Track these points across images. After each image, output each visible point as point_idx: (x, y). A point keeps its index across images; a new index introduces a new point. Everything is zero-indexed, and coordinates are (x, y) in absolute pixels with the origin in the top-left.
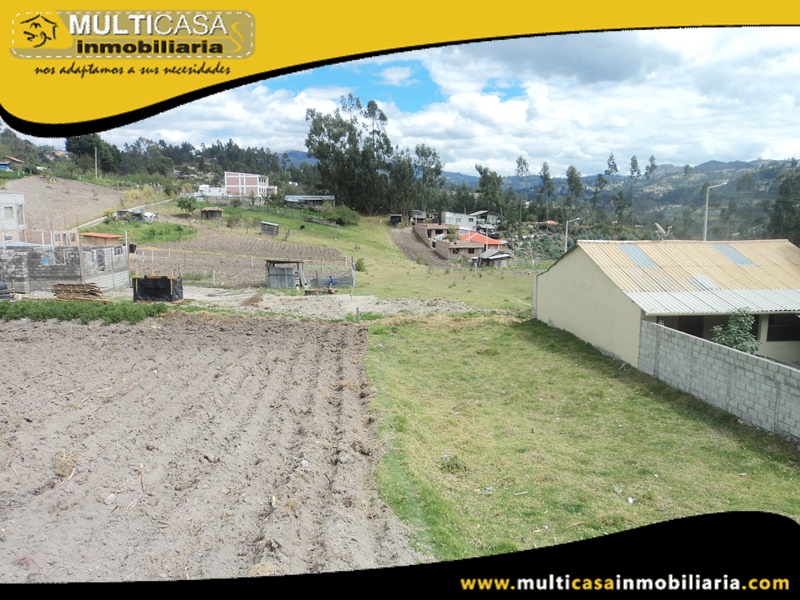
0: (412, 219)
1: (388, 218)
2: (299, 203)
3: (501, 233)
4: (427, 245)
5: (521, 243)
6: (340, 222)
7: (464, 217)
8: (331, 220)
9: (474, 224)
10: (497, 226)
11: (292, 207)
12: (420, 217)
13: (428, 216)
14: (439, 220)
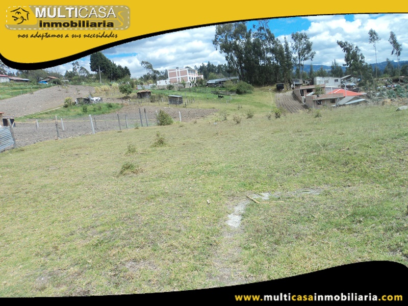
0: (292, 86)
1: (275, 87)
2: (215, 84)
3: (361, 88)
4: (301, 102)
5: (378, 94)
6: (239, 92)
7: (331, 80)
8: (232, 91)
9: (339, 83)
10: (358, 84)
11: (211, 87)
12: (297, 83)
13: (304, 82)
14: (312, 83)
